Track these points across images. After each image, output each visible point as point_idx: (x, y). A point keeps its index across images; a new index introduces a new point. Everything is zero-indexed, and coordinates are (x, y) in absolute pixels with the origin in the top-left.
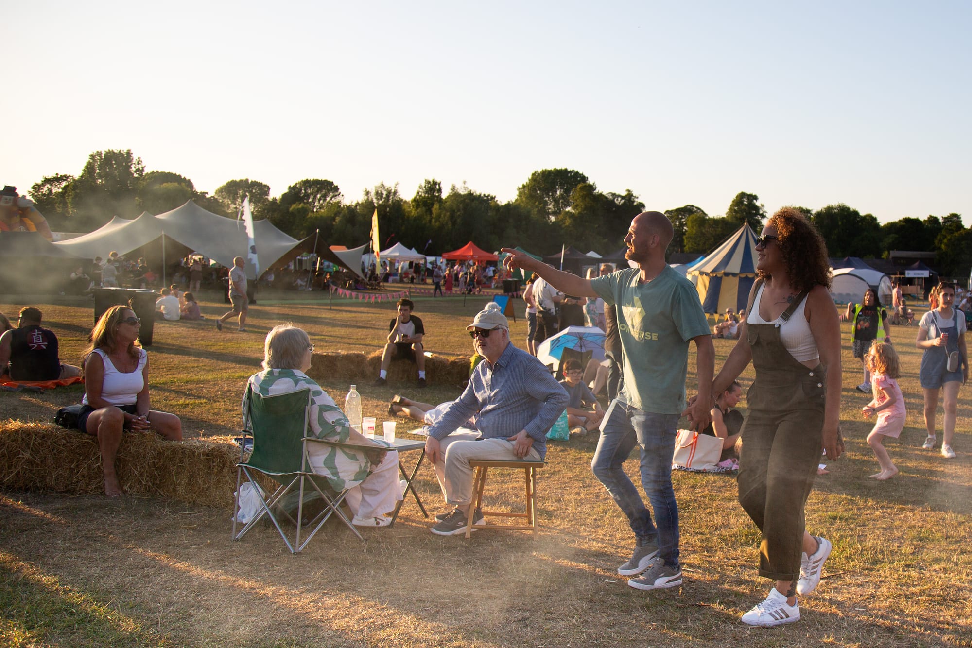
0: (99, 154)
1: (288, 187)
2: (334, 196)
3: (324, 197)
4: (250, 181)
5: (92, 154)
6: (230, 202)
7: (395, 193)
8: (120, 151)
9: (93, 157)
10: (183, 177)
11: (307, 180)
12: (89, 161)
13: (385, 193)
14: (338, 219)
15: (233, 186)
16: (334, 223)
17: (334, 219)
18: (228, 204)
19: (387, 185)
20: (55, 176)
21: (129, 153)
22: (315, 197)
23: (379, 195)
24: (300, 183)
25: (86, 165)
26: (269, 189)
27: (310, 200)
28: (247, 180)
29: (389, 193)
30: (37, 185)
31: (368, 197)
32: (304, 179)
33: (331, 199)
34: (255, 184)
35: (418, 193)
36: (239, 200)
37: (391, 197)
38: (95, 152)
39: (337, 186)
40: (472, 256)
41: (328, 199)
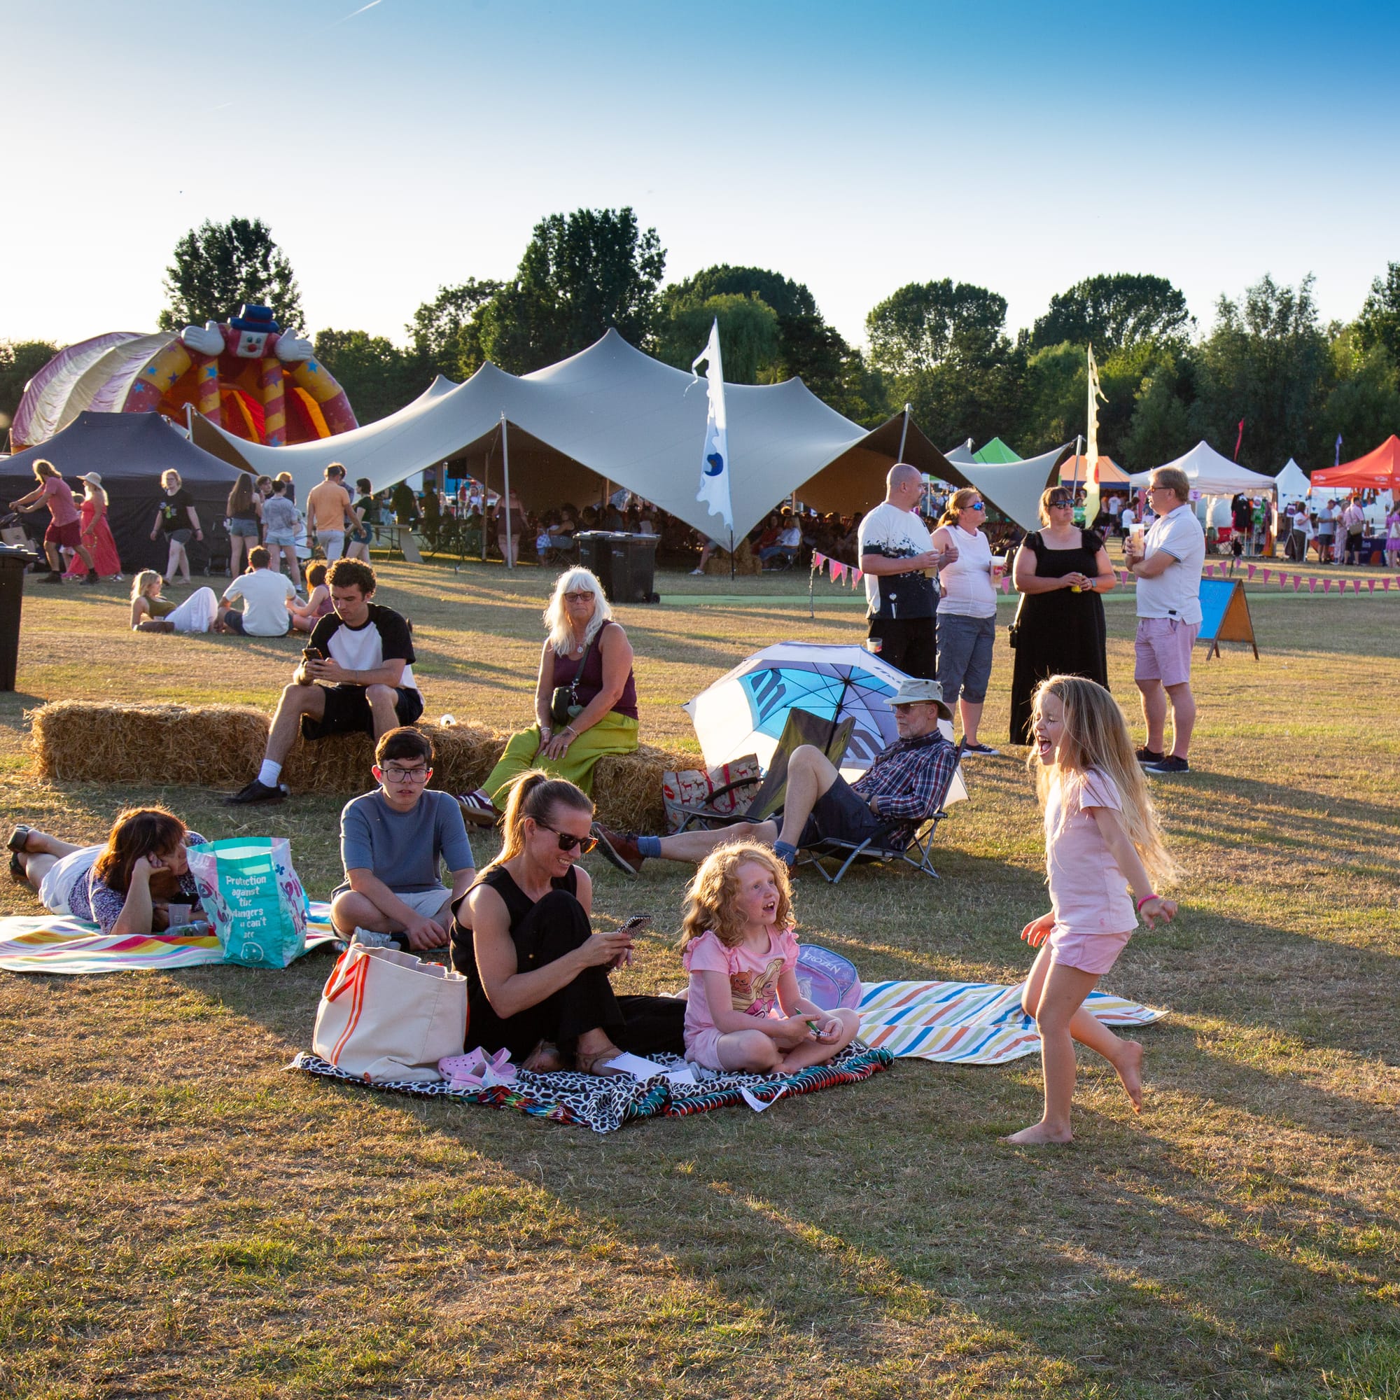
0: (557, 221)
1: (1049, 301)
2: (1172, 323)
3: (1146, 322)
4: (954, 287)
5: (541, 222)
6: (904, 346)
7: (1304, 305)
8: (607, 211)
9: (542, 231)
10: (786, 281)
11: (1101, 277)
12: (535, 244)
13: (1275, 307)
14: (1147, 383)
15: (912, 301)
16: (1137, 396)
17: (1137, 384)
18: (900, 351)
19: (1281, 284)
20: (466, 284)
21: (627, 218)
22: (1121, 325)
23: (1258, 311)
24: (1082, 287)
25: (525, 252)
26: (1003, 305)
27: (1108, 334)
28: (948, 283)
29: (1287, 306)
30: (426, 308)
31: (1230, 320)
32: (1094, 276)
33: (1163, 331)
34: (970, 294)
35: (1371, 305)
36: (927, 339)
37: (1292, 319)
38: (548, 218)
39: (1180, 294)
40: (1391, 477)
41: (1155, 330)
